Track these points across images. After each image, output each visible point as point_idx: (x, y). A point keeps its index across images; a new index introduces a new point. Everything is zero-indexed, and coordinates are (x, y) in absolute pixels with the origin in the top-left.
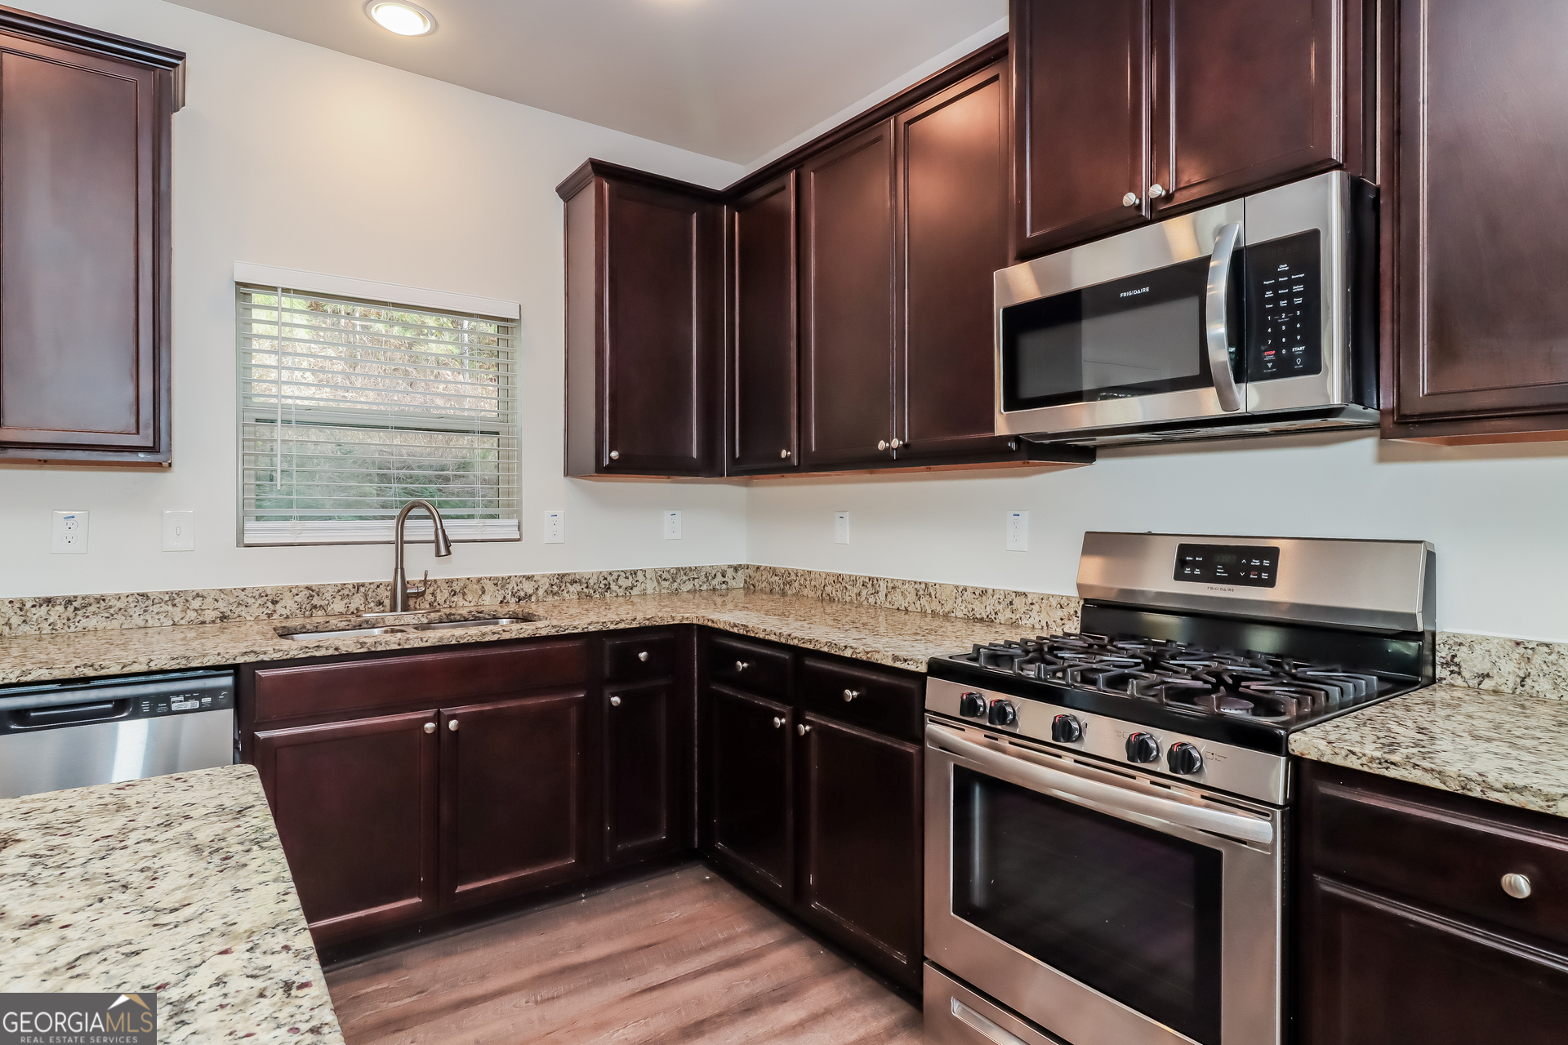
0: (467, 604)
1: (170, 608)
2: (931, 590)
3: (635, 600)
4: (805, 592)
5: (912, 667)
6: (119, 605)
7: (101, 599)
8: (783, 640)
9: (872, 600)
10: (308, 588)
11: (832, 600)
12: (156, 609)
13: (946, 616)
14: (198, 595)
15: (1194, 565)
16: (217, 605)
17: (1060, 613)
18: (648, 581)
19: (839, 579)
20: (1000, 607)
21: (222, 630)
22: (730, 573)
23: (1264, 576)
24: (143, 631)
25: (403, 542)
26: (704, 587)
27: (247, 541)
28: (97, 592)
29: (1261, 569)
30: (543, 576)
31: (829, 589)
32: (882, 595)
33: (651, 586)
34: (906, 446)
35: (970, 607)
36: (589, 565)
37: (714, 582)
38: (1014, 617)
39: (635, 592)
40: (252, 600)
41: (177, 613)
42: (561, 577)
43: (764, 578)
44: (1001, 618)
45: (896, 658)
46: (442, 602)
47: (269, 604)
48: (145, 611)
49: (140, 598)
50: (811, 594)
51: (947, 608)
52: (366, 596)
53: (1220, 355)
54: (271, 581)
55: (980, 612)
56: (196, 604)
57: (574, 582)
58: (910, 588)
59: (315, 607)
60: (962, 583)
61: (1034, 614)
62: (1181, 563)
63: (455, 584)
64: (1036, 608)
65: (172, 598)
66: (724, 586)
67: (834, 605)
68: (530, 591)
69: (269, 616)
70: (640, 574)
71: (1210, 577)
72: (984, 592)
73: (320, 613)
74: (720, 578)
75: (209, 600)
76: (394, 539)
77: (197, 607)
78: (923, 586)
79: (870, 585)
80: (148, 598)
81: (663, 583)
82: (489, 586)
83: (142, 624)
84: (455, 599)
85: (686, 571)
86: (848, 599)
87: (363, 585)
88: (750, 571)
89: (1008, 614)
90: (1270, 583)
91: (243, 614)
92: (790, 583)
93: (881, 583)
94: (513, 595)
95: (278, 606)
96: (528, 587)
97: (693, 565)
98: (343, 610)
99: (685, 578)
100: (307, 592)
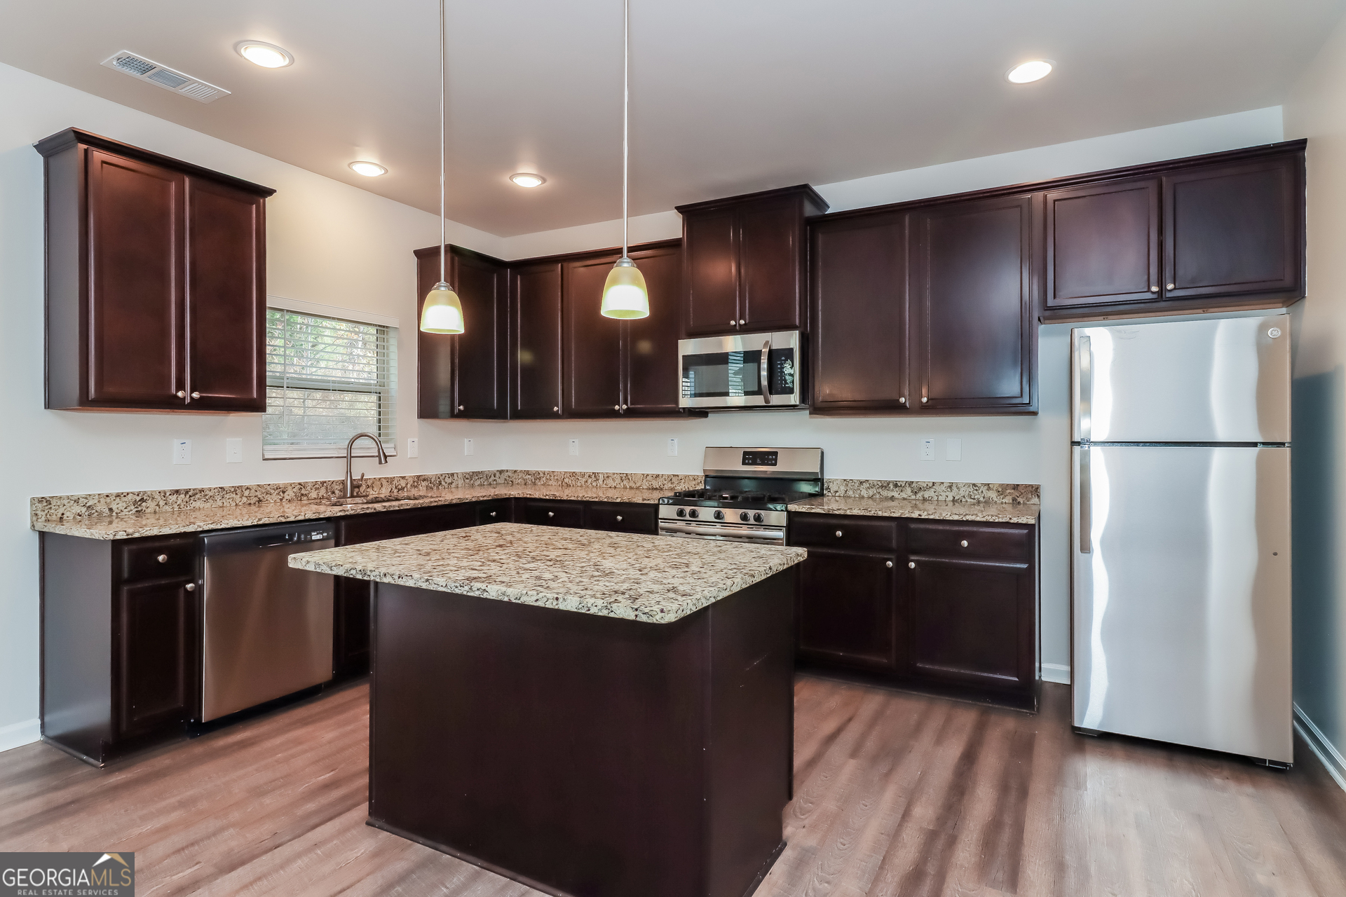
0: (374, 493)
1: (234, 495)
2: (629, 476)
3: (453, 490)
4: (550, 483)
5: (652, 502)
6: (211, 494)
7: (202, 491)
8: (579, 499)
9: (594, 484)
10: (300, 484)
11: (568, 486)
12: (227, 496)
13: (638, 488)
14: (248, 488)
15: (749, 459)
16: (257, 494)
17: (694, 483)
18: (459, 480)
19: (573, 474)
20: (666, 482)
21: (259, 507)
22: (498, 474)
23: (773, 462)
24: (221, 509)
25: (351, 457)
26: (486, 483)
27: (266, 457)
28: (200, 487)
29: (772, 459)
30: (410, 477)
31: (566, 480)
32: (600, 481)
33: (460, 482)
34: (628, 408)
35: (650, 483)
36: (431, 471)
37: (490, 480)
38: (672, 486)
39: (453, 485)
40: (273, 491)
41: (237, 498)
42: (418, 477)
43: (519, 477)
44: (666, 487)
45: (644, 500)
46: (362, 492)
47: (281, 493)
48: (223, 498)
49: (220, 490)
50: (554, 483)
51: (638, 485)
52: (327, 488)
53: (765, 382)
54: (281, 481)
55: (656, 485)
56: (246, 493)
57: (424, 480)
58: (618, 477)
59: (302, 495)
60: (646, 473)
61: (682, 484)
62: (744, 459)
63: (368, 481)
64: (683, 481)
65: (236, 490)
66: (495, 482)
67: (570, 489)
68: (404, 485)
69: (281, 500)
70: (455, 475)
71: (754, 463)
72: (658, 476)
73: (305, 498)
74: (493, 478)
75: (253, 491)
76: (346, 455)
77: (247, 495)
78: (625, 475)
79: (593, 476)
80: (224, 490)
81: (466, 480)
82: (384, 482)
83: (221, 505)
84: (368, 490)
85: (477, 473)
86: (579, 484)
87: (325, 482)
88: (510, 474)
89: (670, 485)
90: (775, 464)
91: (269, 499)
92: (540, 479)
93: (600, 475)
94: (396, 488)
95: (285, 494)
96: (403, 483)
97: (480, 470)
98: (316, 496)
99: (477, 478)
100: (299, 486)
